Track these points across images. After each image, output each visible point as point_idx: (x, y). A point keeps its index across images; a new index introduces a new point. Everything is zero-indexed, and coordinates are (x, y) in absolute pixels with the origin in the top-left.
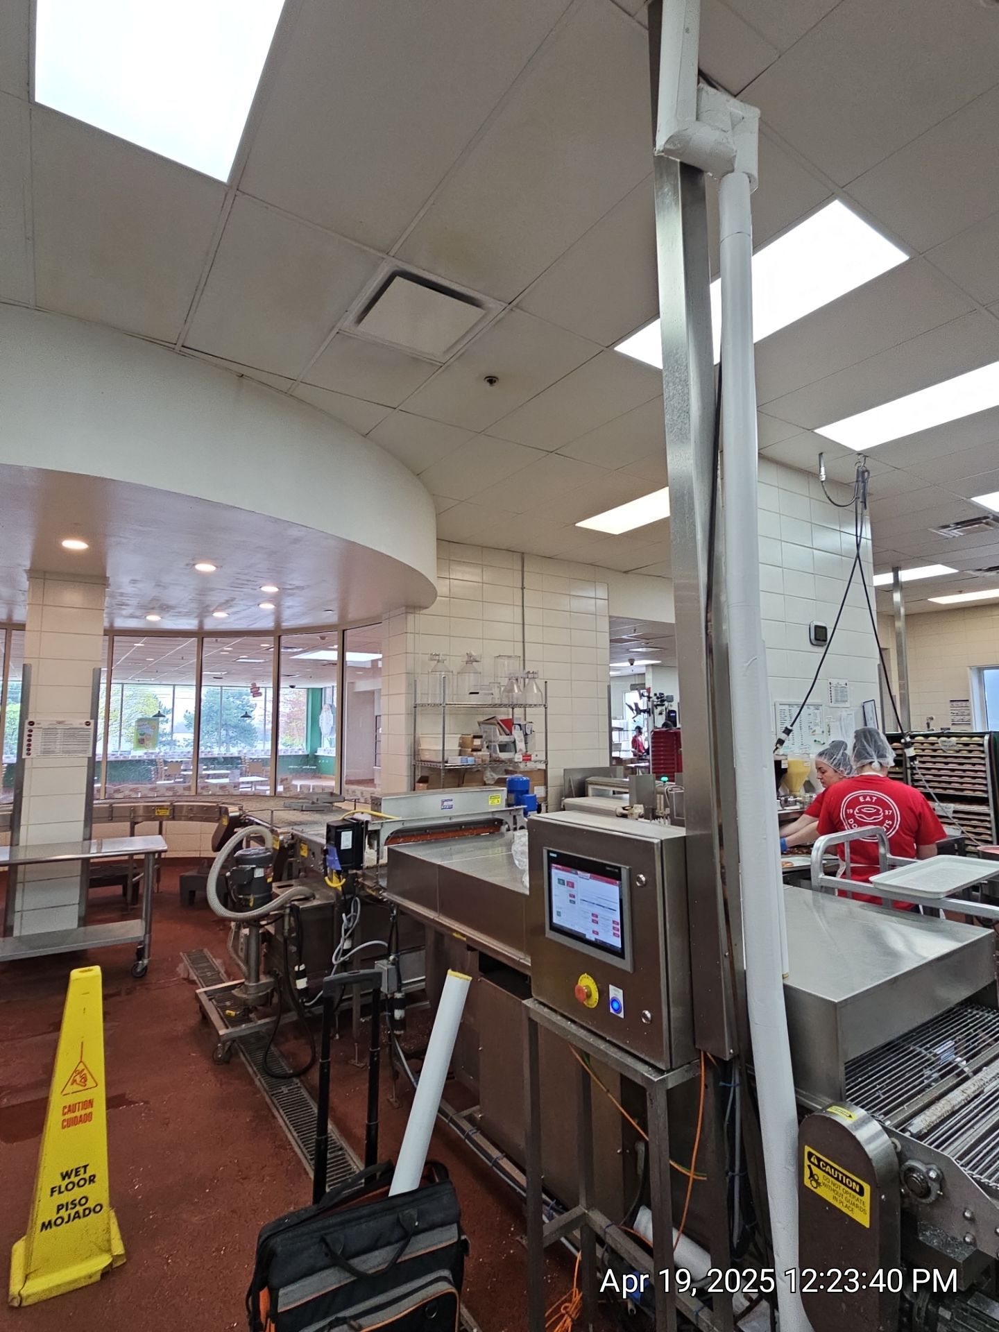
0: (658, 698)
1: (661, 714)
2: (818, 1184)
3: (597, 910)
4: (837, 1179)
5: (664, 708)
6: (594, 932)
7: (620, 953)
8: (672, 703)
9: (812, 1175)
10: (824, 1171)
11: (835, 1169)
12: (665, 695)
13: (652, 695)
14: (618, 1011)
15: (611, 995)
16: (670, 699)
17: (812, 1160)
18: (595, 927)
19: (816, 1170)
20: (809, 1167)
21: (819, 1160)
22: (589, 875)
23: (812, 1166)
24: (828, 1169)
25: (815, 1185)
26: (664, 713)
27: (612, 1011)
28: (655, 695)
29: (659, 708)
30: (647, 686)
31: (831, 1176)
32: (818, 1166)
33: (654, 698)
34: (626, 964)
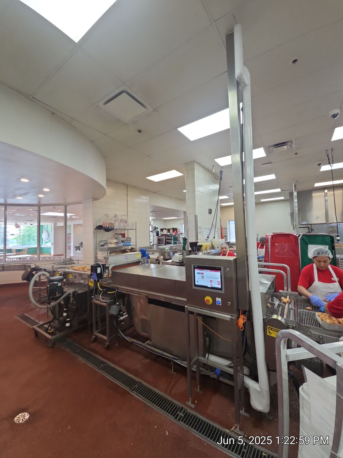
0: (154, 228)
1: (155, 232)
2: (271, 334)
3: (212, 279)
4: (276, 331)
5: (156, 231)
6: (210, 285)
7: (221, 289)
8: (158, 229)
9: (269, 332)
10: (273, 330)
11: (276, 329)
12: (156, 227)
13: (153, 227)
14: (220, 304)
15: (217, 300)
16: (157, 228)
17: (269, 329)
18: (211, 284)
19: (270, 331)
20: (269, 330)
21: (271, 328)
22: (209, 270)
23: (270, 330)
24: (274, 330)
25: (270, 334)
26: (156, 232)
27: (217, 304)
28: (154, 227)
29: (155, 231)
30: (152, 225)
31: (275, 331)
32: (271, 330)
33: (153, 228)
34: (223, 292)
